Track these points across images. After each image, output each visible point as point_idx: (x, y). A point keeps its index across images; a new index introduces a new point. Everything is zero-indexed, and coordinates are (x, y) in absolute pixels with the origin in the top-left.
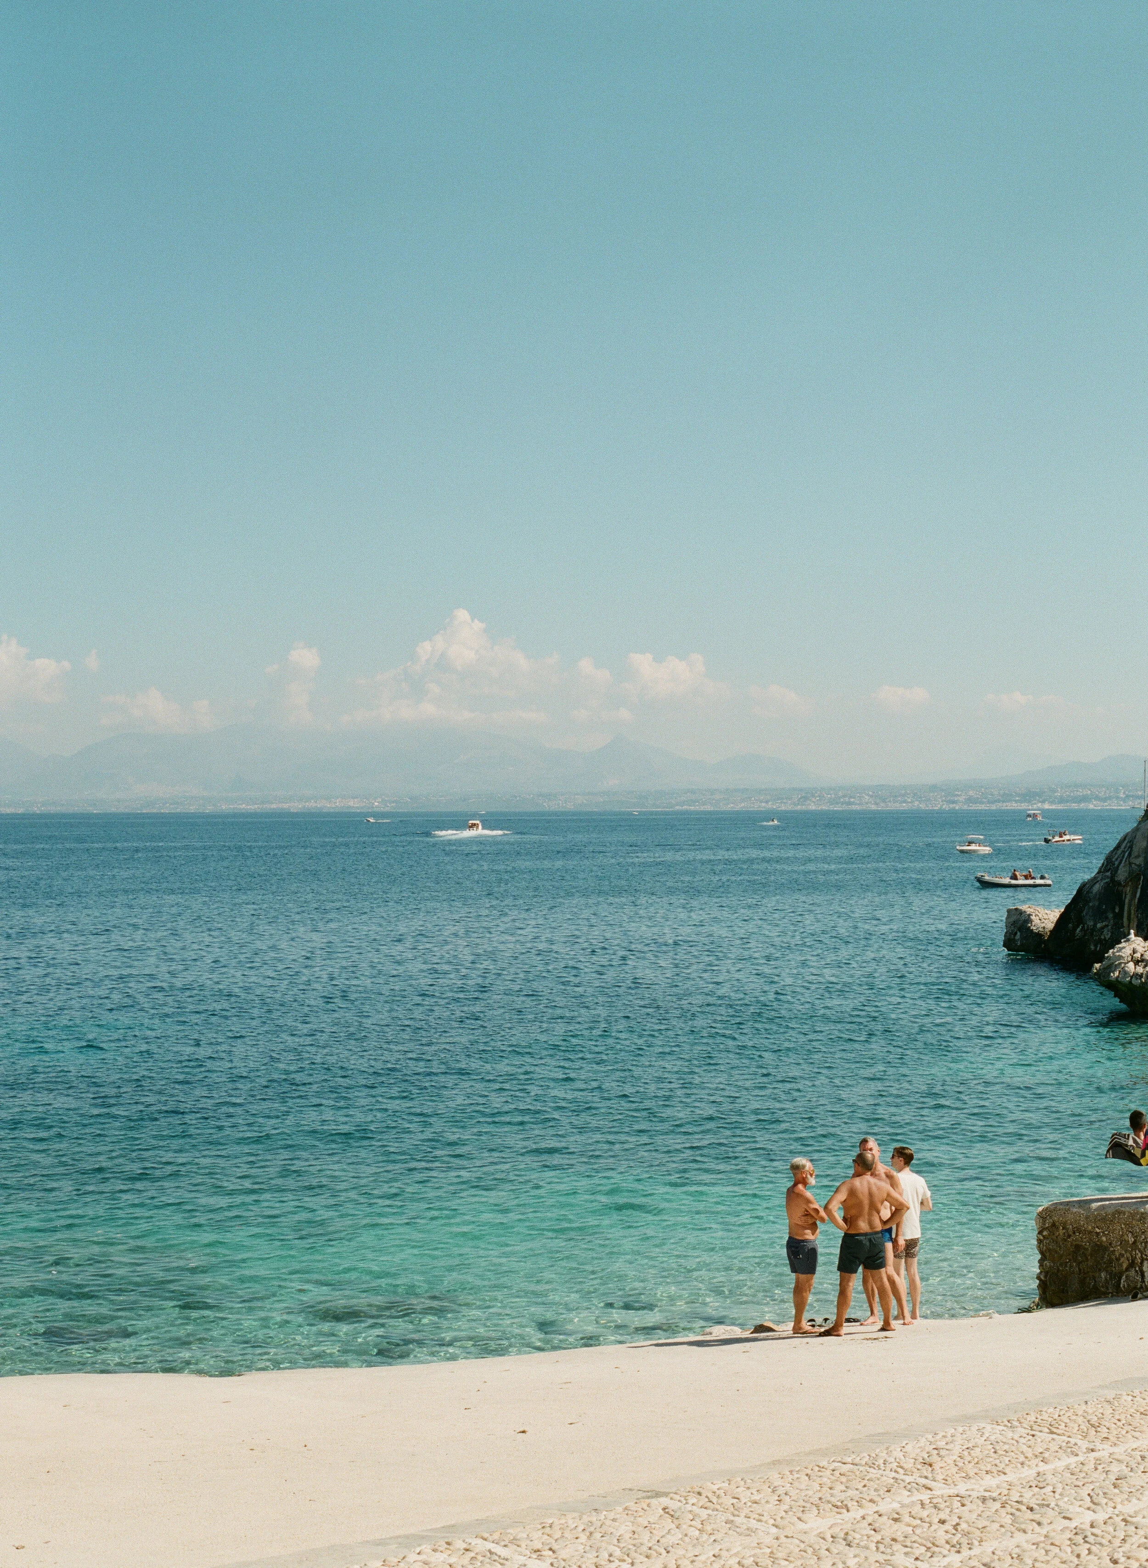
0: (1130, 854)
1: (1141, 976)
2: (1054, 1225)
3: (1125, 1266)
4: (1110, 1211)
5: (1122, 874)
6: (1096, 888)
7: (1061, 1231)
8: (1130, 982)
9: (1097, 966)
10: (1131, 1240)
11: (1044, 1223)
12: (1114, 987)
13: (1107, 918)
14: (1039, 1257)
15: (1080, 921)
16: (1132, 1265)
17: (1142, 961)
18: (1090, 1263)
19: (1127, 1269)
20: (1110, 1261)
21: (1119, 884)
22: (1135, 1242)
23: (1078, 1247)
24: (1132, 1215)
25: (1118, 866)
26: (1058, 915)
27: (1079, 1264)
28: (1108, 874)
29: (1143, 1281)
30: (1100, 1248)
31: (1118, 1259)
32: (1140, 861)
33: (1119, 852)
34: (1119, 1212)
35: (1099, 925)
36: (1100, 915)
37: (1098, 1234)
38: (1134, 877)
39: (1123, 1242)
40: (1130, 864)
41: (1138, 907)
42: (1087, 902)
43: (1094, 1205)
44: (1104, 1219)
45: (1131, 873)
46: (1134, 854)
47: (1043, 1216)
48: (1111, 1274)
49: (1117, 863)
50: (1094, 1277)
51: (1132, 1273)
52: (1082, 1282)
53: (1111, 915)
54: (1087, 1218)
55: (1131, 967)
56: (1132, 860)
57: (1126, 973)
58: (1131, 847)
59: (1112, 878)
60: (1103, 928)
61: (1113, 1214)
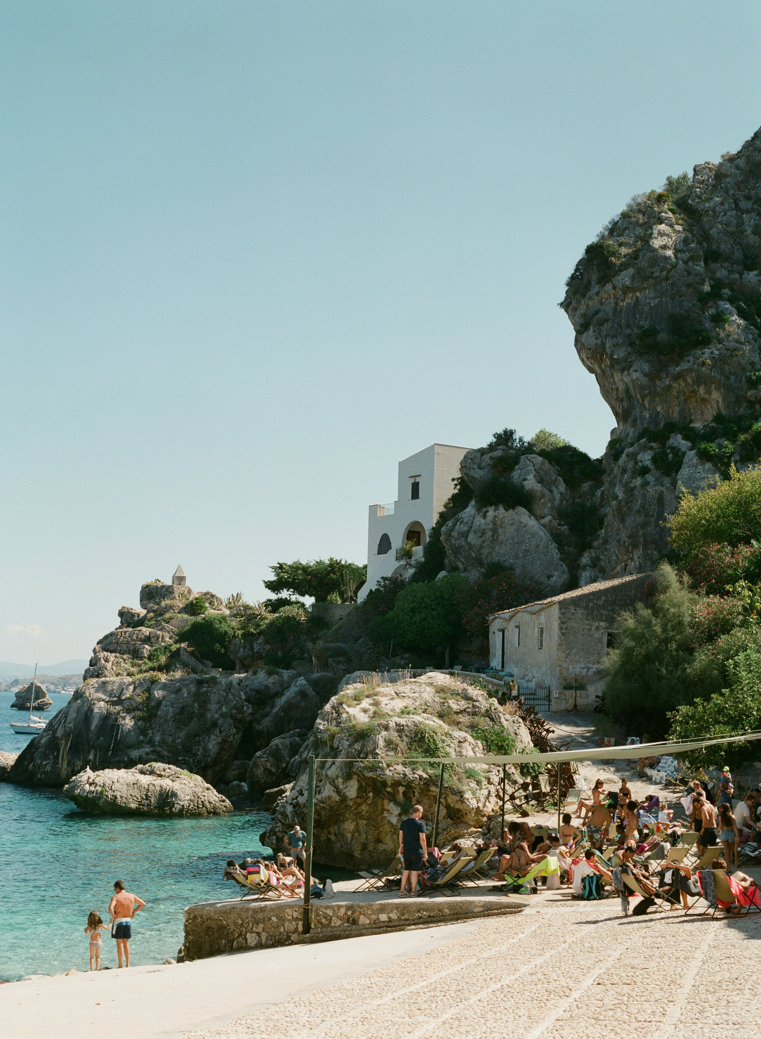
0: (65, 721)
1: (93, 792)
2: (195, 917)
3: (236, 936)
4: (228, 908)
5: (59, 733)
6: (43, 741)
7: (200, 920)
8: (87, 796)
9: (67, 786)
10: (240, 922)
11: (189, 916)
12: (75, 799)
13: (49, 758)
14: (184, 934)
15: (32, 760)
16: (240, 935)
17: (94, 783)
18: (216, 936)
19: (237, 938)
20: (228, 934)
21: (58, 738)
22: (242, 923)
23: (209, 928)
24: (241, 909)
25: (57, 728)
26: (16, 757)
27: (209, 936)
28: (50, 732)
29: (246, 943)
30: (222, 928)
31: (232, 933)
32: (71, 725)
33: (57, 719)
34: (234, 908)
35: (44, 763)
36: (45, 756)
37: (221, 920)
38: (66, 735)
39: (235, 924)
40: (65, 727)
41: (68, 753)
42: (37, 749)
43: (218, 905)
44: (225, 912)
45: (65, 732)
46: (68, 721)
47: (188, 912)
48: (228, 940)
49: (56, 726)
50: (218, 943)
51: (240, 939)
52: (211, 946)
53: (52, 757)
54: (215, 912)
55: (87, 787)
56: (67, 725)
57: (84, 790)
58: (66, 717)
59: (54, 735)
60: (46, 764)
61: (231, 909)
